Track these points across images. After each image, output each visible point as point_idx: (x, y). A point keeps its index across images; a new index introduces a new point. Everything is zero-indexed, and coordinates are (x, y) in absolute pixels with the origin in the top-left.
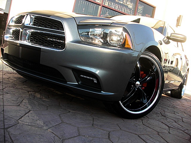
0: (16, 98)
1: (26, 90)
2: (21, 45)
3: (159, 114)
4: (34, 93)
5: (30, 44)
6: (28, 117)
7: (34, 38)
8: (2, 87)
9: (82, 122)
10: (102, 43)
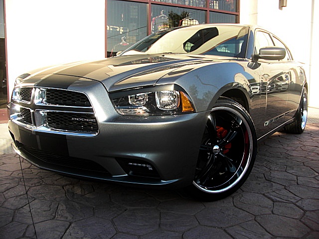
0: (48, 205)
1: (59, 185)
2: (37, 133)
3: (260, 178)
4: (71, 186)
5: (49, 130)
6: (70, 236)
7: (53, 119)
8: (24, 189)
9: (144, 225)
10: (148, 112)
